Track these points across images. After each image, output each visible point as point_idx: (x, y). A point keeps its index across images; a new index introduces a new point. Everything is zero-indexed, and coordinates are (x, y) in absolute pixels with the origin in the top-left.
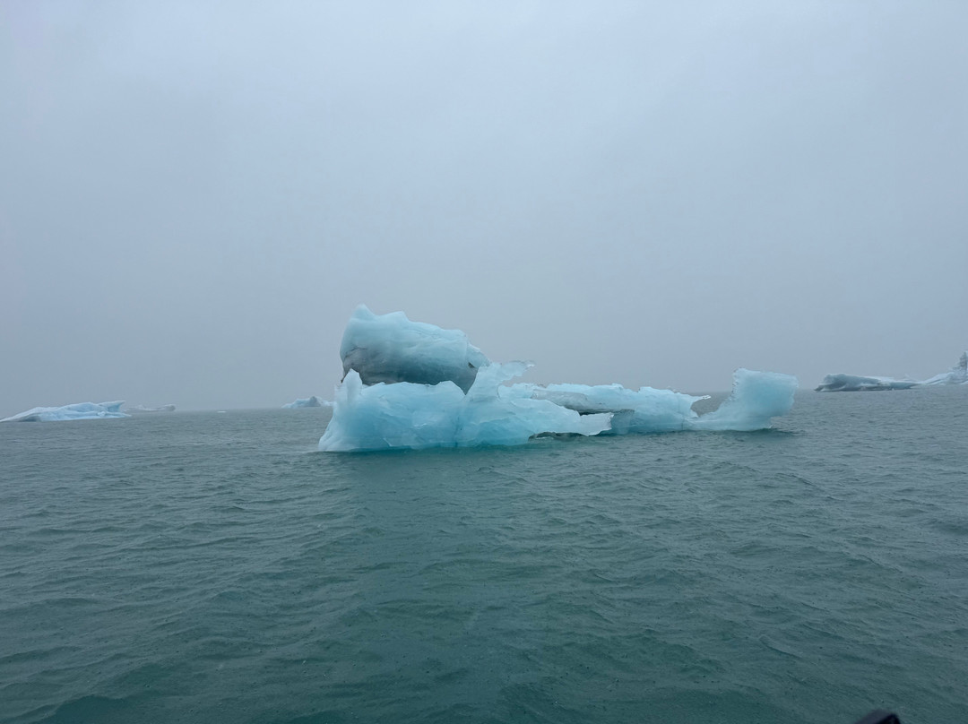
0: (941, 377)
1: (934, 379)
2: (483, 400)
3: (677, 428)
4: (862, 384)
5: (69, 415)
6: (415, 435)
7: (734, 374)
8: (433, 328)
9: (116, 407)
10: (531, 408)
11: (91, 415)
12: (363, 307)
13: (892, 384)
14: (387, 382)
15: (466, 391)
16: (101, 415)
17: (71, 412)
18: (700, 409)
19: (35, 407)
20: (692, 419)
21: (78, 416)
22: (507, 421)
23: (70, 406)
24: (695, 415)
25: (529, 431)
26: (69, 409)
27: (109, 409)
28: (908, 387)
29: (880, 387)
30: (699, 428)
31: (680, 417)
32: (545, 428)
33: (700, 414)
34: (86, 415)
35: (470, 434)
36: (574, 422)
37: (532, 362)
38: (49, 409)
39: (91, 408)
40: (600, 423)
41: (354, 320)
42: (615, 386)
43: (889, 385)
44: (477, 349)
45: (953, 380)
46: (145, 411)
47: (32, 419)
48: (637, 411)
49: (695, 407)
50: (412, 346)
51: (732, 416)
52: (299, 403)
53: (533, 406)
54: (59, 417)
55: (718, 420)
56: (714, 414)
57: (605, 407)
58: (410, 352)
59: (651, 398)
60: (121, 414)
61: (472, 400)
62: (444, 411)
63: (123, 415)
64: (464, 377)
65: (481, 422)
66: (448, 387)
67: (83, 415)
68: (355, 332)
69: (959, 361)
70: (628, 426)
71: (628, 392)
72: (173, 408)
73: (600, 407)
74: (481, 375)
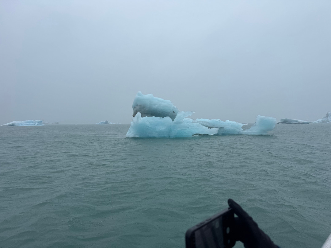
0: (320, 120)
1: (317, 121)
2: (179, 123)
3: (238, 134)
4: (293, 122)
5: (25, 124)
6: (157, 133)
7: (256, 117)
8: (162, 99)
9: (41, 122)
10: (194, 126)
11: (32, 124)
12: (140, 92)
13: (303, 122)
14: (148, 117)
15: (173, 120)
16: (36, 124)
17: (26, 123)
18: (245, 128)
19: (13, 121)
20: (242, 131)
21: (28, 124)
22: (186, 130)
23: (25, 121)
24: (243, 130)
25: (192, 133)
26: (25, 122)
27: (39, 122)
28: (308, 123)
29: (299, 123)
30: (244, 134)
31: (238, 130)
32: (197, 132)
33: (244, 130)
34: (31, 124)
35: (174, 133)
36: (206, 131)
37: (194, 111)
38: (18, 122)
39: (33, 122)
40: (214, 131)
41: (137, 96)
42: (218, 120)
43: (302, 122)
44: (175, 107)
45: (323, 121)
46: (48, 124)
47: (13, 125)
48: (225, 128)
49: (243, 127)
50: (156, 105)
51: (255, 130)
52: (102, 123)
53: (194, 125)
54: (22, 125)
55: (251, 131)
56: (249, 130)
57: (215, 126)
58: (155, 107)
59: (229, 124)
60: (42, 124)
61: (175, 123)
62: (166, 126)
63: (43, 125)
64: (173, 116)
65: (178, 129)
66: (167, 119)
67: (29, 124)
68: (137, 100)
69: (326, 115)
70: (222, 132)
71: (222, 122)
72: (58, 123)
73: (213, 126)
74: (178, 115)
